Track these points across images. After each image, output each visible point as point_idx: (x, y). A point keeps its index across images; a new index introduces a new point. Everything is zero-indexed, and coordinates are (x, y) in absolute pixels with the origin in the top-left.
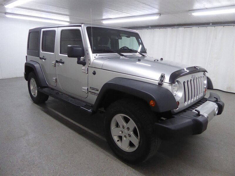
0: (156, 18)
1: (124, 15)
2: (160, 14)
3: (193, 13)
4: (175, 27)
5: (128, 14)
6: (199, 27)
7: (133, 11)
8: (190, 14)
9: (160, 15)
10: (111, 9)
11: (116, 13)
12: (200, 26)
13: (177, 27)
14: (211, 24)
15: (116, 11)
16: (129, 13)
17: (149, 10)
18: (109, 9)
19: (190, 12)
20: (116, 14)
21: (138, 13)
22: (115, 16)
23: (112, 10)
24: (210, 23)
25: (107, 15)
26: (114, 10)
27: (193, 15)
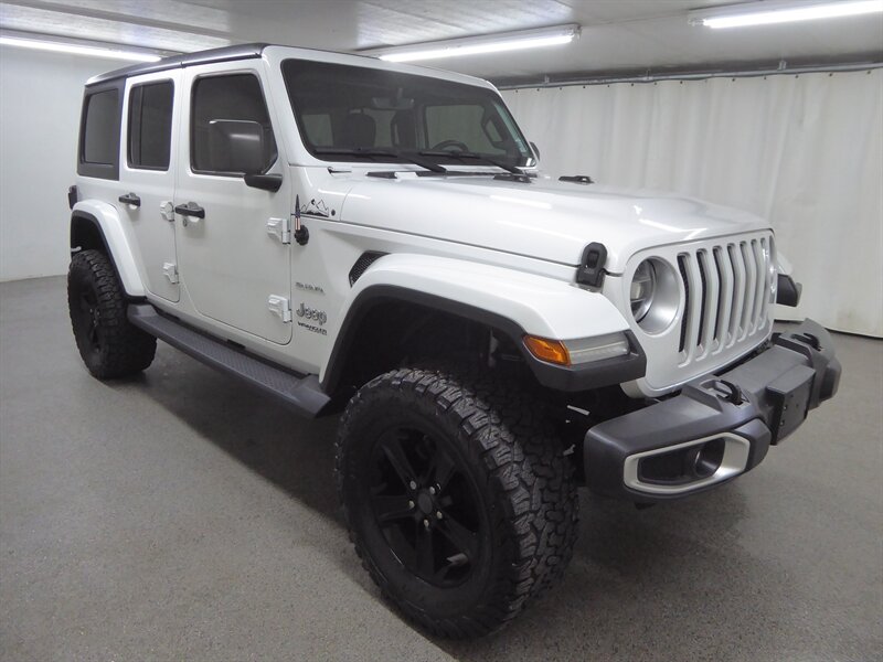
0: (563, 39)
1: (434, 30)
2: (575, 25)
3: (708, 17)
4: (645, 79)
5: (453, 25)
6: (737, 79)
7: (467, 14)
8: (694, 24)
9: (579, 28)
10: (380, 5)
11: (400, 21)
12: (740, 73)
13: (651, 78)
14: (783, 65)
15: (403, 15)
16: (455, 22)
17: (532, 10)
18: (373, 4)
19: (695, 14)
20: (405, 25)
21: (489, 20)
22: (402, 35)
23: (385, 11)
24: (780, 59)
25: (368, 33)
26: (390, 8)
27: (708, 28)
